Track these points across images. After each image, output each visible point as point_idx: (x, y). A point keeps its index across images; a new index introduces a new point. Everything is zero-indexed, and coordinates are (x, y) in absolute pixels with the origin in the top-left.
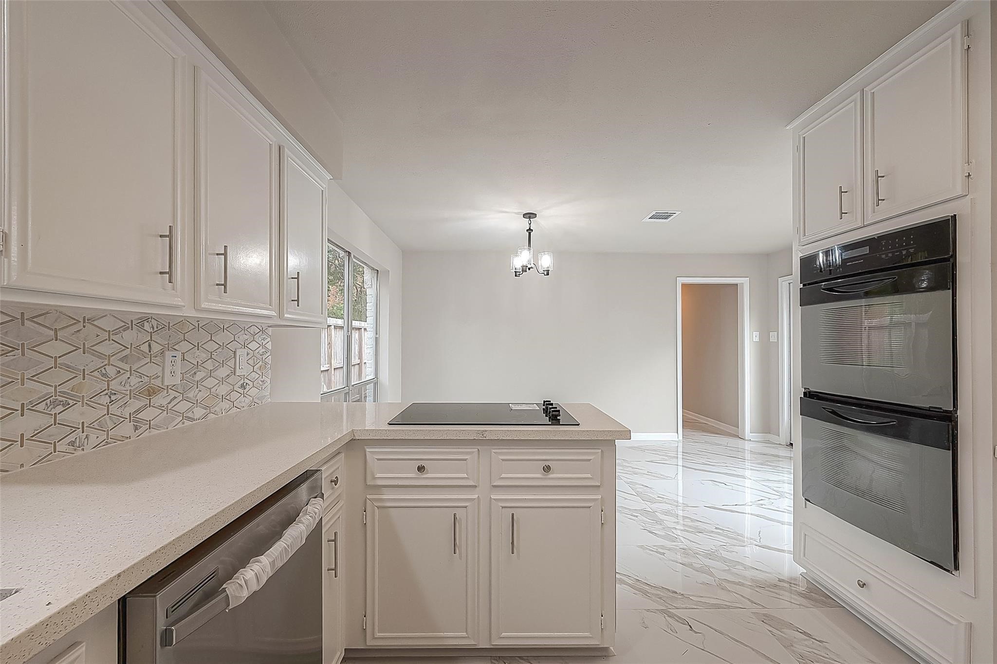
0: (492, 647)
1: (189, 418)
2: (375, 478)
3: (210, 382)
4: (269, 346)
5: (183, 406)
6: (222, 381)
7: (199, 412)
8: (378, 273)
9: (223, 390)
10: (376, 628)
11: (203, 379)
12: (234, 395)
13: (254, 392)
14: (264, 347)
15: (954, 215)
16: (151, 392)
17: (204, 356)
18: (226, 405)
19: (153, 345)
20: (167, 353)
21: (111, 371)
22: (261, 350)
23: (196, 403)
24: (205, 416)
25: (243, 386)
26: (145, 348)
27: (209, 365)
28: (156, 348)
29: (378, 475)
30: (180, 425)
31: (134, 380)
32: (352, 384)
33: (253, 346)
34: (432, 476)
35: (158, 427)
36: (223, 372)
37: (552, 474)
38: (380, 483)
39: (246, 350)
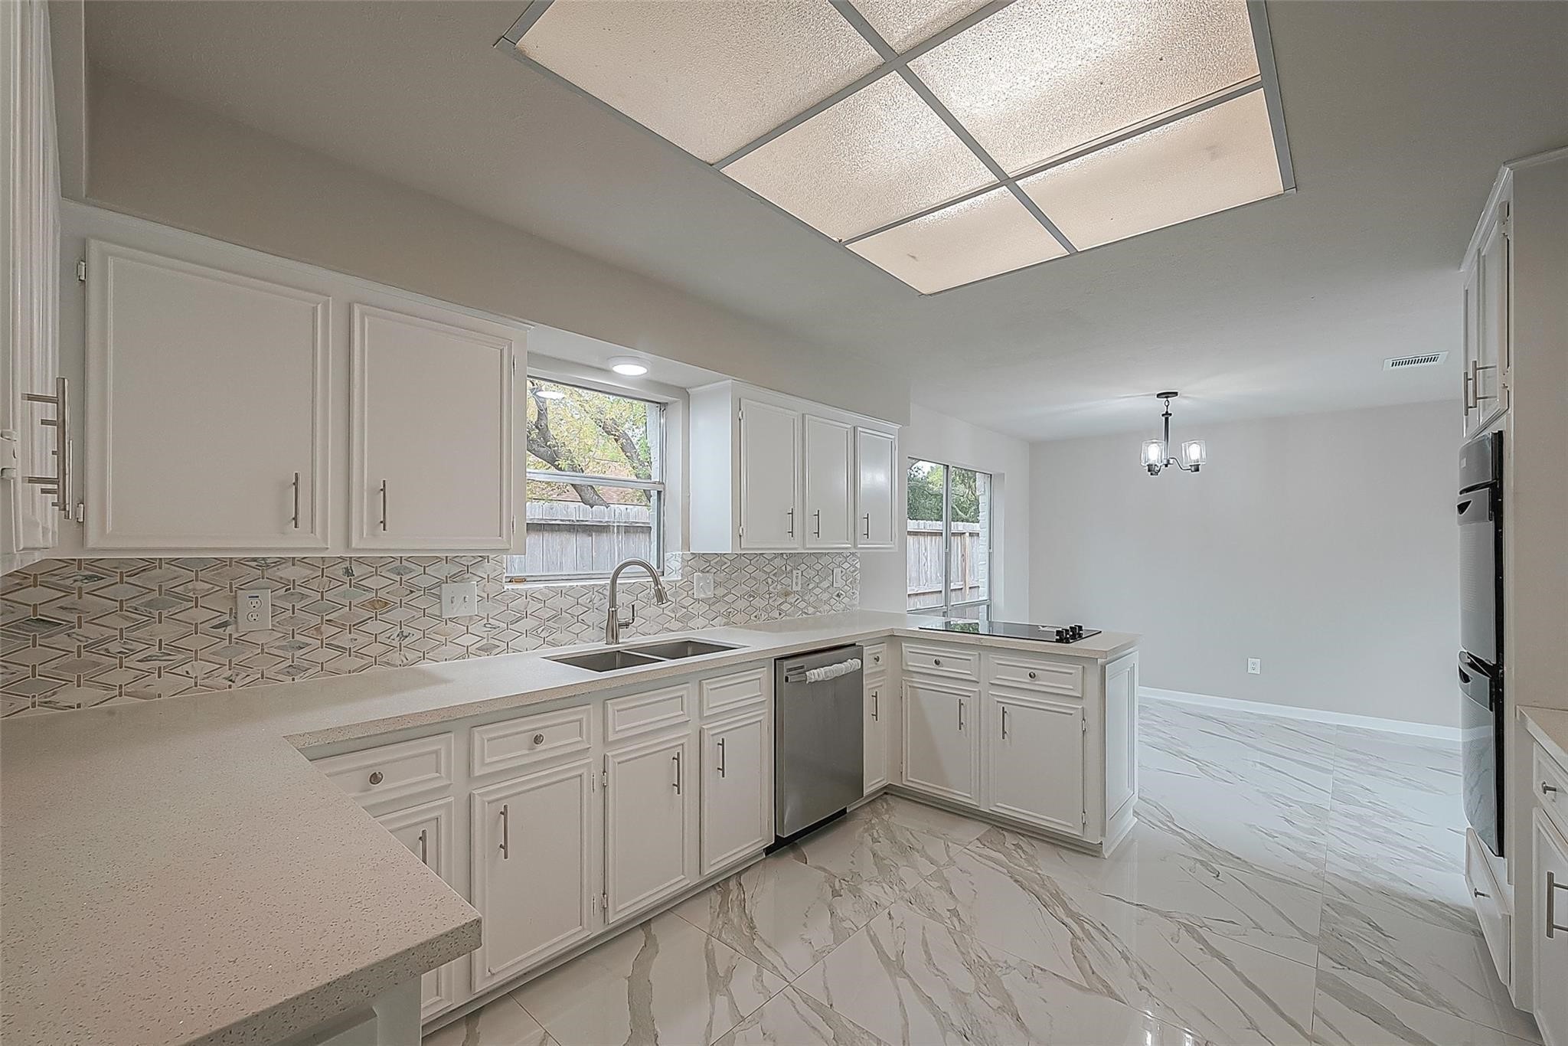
0: (990, 812)
1: (806, 613)
2: (907, 665)
3: (817, 591)
4: (858, 566)
5: (802, 605)
6: (825, 590)
7: (811, 610)
8: (991, 477)
9: (825, 596)
10: (909, 775)
11: (813, 588)
12: (833, 601)
13: (846, 600)
14: (854, 566)
15: (1499, 431)
16: (787, 594)
17: (814, 573)
18: (827, 607)
19: (788, 566)
20: (794, 571)
21: (770, 581)
22: (852, 569)
23: (809, 604)
24: (814, 613)
25: (838, 595)
26: (784, 568)
27: (817, 579)
28: (789, 568)
29: (909, 663)
30: (800, 617)
31: (779, 587)
32: (952, 604)
33: (846, 565)
34: (946, 670)
35: (789, 615)
36: (825, 584)
37: (1039, 680)
38: (911, 669)
39: (840, 569)
